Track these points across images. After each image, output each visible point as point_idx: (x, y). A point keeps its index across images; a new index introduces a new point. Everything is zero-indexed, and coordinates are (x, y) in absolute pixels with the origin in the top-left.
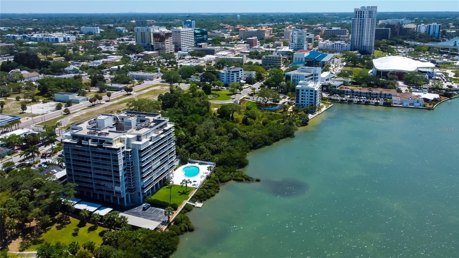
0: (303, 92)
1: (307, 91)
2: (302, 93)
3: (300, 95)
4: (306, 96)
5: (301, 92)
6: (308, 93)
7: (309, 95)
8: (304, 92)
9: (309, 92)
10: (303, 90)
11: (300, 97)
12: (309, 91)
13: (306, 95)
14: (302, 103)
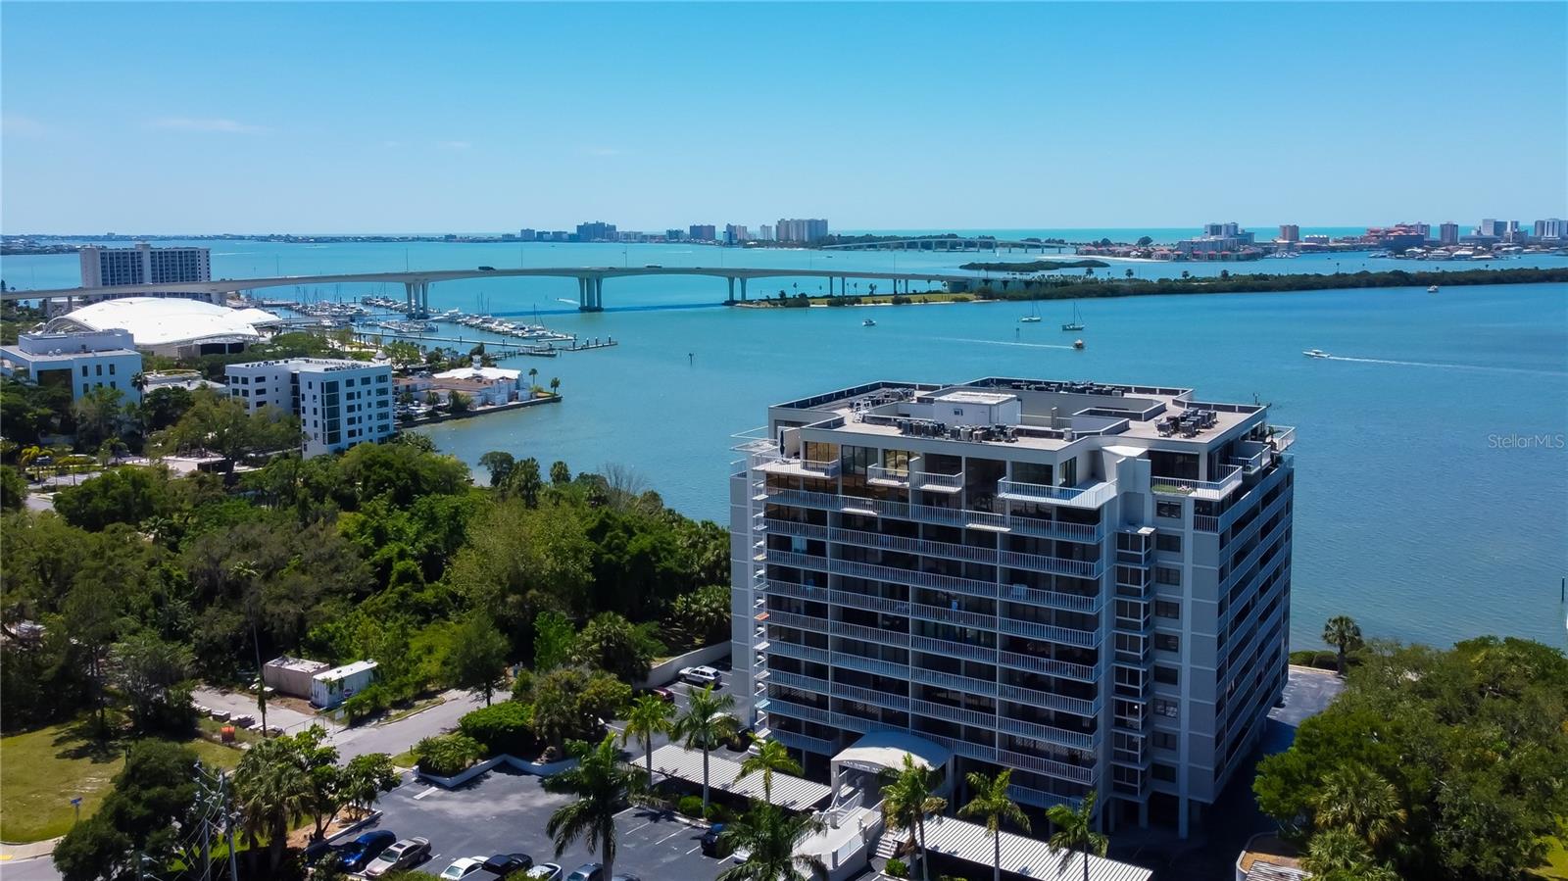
0: (350, 390)
1: (366, 381)
2: (350, 396)
3: (343, 403)
4: (364, 406)
5: (343, 390)
6: (369, 393)
7: (375, 399)
8: (357, 387)
9: (374, 386)
10: (350, 383)
11: (344, 416)
12: (373, 380)
13: (364, 400)
14: (352, 440)
